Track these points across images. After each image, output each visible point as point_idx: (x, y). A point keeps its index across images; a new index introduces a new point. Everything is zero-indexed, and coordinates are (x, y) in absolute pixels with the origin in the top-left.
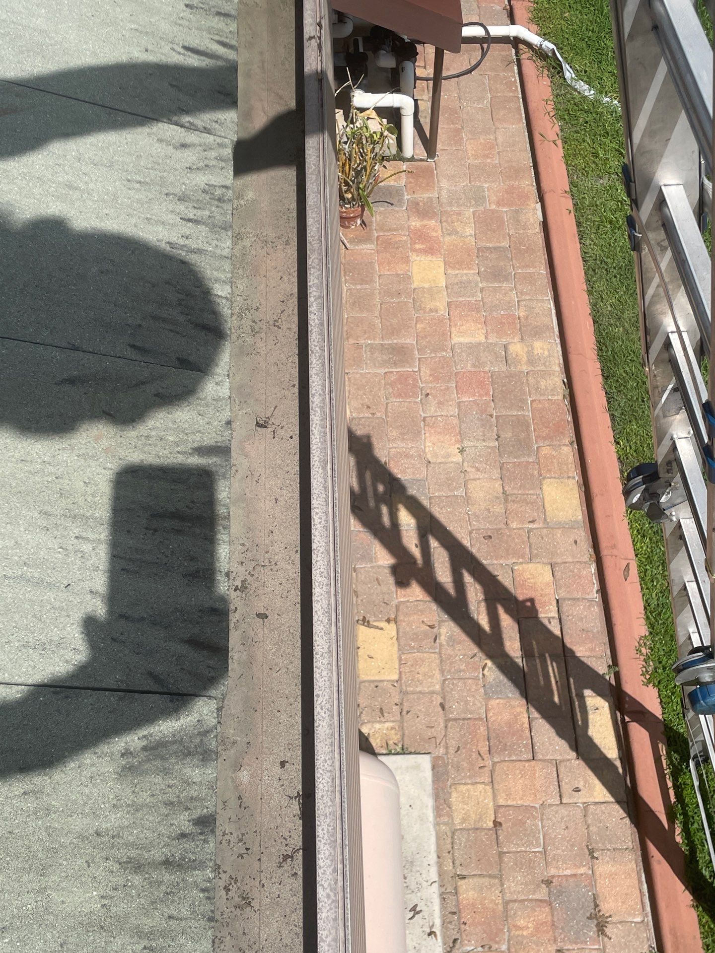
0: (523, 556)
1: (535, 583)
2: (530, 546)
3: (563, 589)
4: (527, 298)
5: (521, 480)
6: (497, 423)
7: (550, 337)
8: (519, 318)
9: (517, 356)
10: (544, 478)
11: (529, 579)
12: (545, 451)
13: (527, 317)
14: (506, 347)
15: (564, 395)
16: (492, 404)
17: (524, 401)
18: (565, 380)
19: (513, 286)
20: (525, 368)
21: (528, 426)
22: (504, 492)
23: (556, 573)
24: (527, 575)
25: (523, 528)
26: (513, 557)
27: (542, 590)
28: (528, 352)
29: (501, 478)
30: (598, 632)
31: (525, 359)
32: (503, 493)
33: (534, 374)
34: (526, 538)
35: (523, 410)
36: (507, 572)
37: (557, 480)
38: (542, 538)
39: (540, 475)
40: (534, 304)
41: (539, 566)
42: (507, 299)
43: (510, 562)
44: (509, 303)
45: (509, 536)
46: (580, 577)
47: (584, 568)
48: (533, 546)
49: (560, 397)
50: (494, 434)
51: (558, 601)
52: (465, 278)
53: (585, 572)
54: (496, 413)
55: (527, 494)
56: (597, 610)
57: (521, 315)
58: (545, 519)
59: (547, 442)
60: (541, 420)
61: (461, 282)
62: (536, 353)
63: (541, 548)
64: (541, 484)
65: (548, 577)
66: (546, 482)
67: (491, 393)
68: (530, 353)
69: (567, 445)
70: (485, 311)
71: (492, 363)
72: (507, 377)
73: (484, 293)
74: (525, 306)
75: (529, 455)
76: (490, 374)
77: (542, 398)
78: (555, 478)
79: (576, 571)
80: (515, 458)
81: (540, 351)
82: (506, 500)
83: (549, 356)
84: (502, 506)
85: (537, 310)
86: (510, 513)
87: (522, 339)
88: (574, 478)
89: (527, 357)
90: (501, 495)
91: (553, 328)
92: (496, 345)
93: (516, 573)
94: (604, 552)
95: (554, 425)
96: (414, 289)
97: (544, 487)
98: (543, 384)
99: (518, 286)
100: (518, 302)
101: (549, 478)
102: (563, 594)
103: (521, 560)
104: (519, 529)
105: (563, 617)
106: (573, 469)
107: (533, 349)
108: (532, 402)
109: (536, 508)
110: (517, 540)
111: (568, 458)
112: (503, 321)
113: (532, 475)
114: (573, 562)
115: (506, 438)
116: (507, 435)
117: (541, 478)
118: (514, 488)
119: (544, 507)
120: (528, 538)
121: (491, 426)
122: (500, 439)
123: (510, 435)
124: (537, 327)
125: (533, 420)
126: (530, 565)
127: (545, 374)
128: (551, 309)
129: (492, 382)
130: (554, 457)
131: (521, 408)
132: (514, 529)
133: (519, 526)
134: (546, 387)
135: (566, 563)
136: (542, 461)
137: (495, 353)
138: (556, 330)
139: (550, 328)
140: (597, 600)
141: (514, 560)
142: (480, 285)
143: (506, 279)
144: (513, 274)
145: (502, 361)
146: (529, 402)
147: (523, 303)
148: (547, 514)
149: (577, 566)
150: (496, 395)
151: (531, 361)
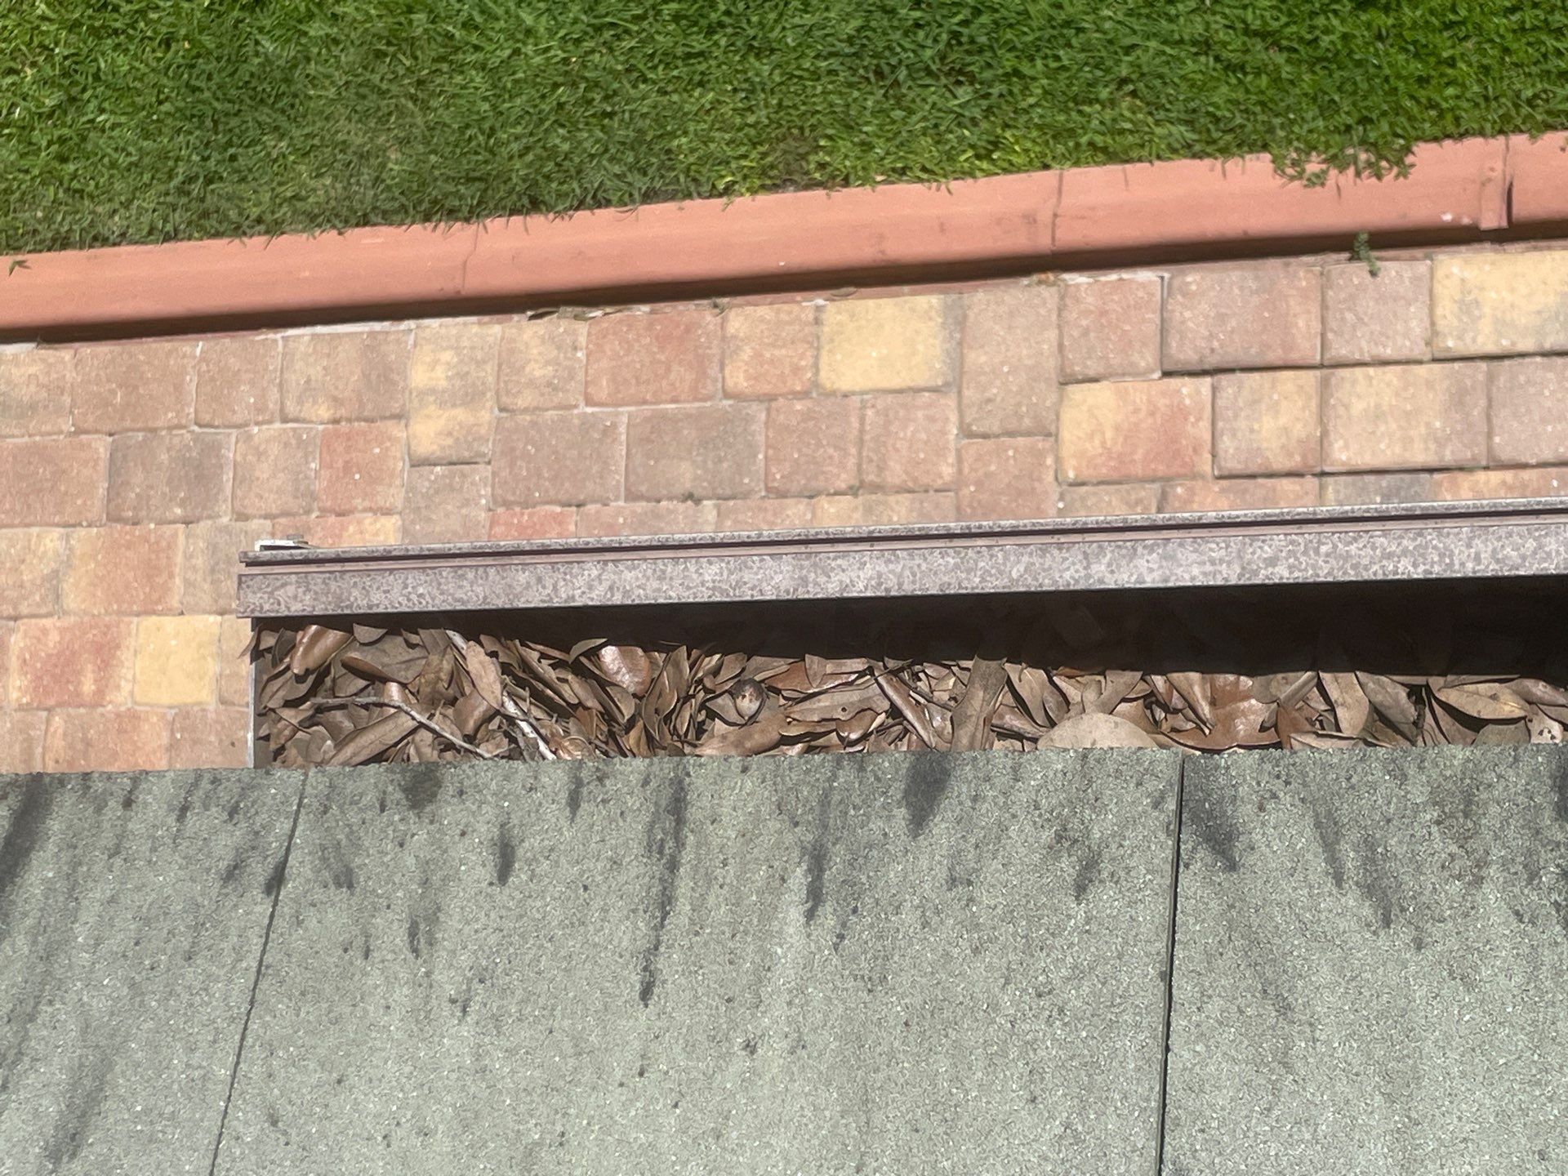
1: (1117, 428)
2: (1011, 434)
3: (1136, 357)
4: (274, 395)
5: (819, 445)
7: (398, 341)
8: (336, 421)
9: (450, 434)
10: (816, 384)
11: (1103, 443)
12: (737, 378)
13: (335, 399)
14: (418, 463)
15: (576, 317)
16: (591, 508)
17: (587, 423)
18: (530, 313)
20: (486, 415)
21: (663, 416)
22: (853, 491)
23: (1092, 373)
24: (1094, 447)
25: (958, 451)
26: (1040, 480)
27: (1136, 411)
28: (442, 404)
29: (811, 497)
31: (461, 414)
32: (855, 495)
33: (508, 393)
34: (990, 444)
35: (614, 426)
36: (1083, 499)
37: (824, 353)
38: (989, 401)
39: (804, 395)
40: (295, 379)
41: (1071, 413)
42: (275, 449)
43: (1054, 491)
44: (286, 445)
45: (979, 484)
46: (1103, 313)
47: (1078, 301)
48: (1012, 425)
49: (582, 328)
50: (681, 507)
51: (1167, 374)
53: (1090, 300)
54: (617, 499)
55: (862, 431)
56: (1194, 277)
58: (934, 390)
59: (713, 371)
63: (1019, 404)
64: (833, 393)
66: (827, 379)
67: (558, 509)
69: (724, 321)
70: (308, 512)
71: (466, 503)
72: (512, 464)
73: (250, 511)
75: (748, 420)
76: (500, 510)
78: (817, 358)
79: (1084, 323)
80: (755, 456)
81: (440, 372)
82: (877, 488)
83: (457, 349)
84: (892, 499)
85: (316, 372)
86: (915, 480)
87: (398, 417)
88: (819, 309)
89: (454, 406)
90: (860, 498)
91: (371, 334)
92: (411, 488)
93: (1087, 473)
94: (1042, 242)
95: (662, 348)
96: (223, 701)
97: (845, 385)
98: (538, 371)
99: (238, 418)
100: (285, 420)
101: (817, 372)
102: (1146, 358)
103: (1049, 461)
104: (960, 460)
105: (1212, 361)
106: (795, 308)
107: (433, 391)
108: (589, 402)
109: (902, 413)
110: (993, 468)
111: (762, 320)
112: (340, 464)
114: (1059, 327)
115: (696, 478)
116: (686, 474)
117: (813, 390)
118: (842, 465)
119: (900, 391)
120: (985, 436)
121: (657, 516)
122: (697, 493)
123: (685, 466)
124: (366, 376)
125: (645, 402)
126: (1066, 434)
127: (507, 361)
128: (313, 335)
129: (525, 505)
130: (758, 355)
131: (609, 432)
132: (960, 471)
133: (951, 459)
134: (548, 363)
135: (1061, 346)
136: (766, 388)
137: (437, 492)
138: (377, 326)
139: (372, 344)
140: (1167, 275)
141: (1049, 477)
144: (196, 429)
146: (589, 410)
147: (291, 408)
148: (921, 381)
149: (1072, 315)
150: (563, 497)
151: (470, 396)
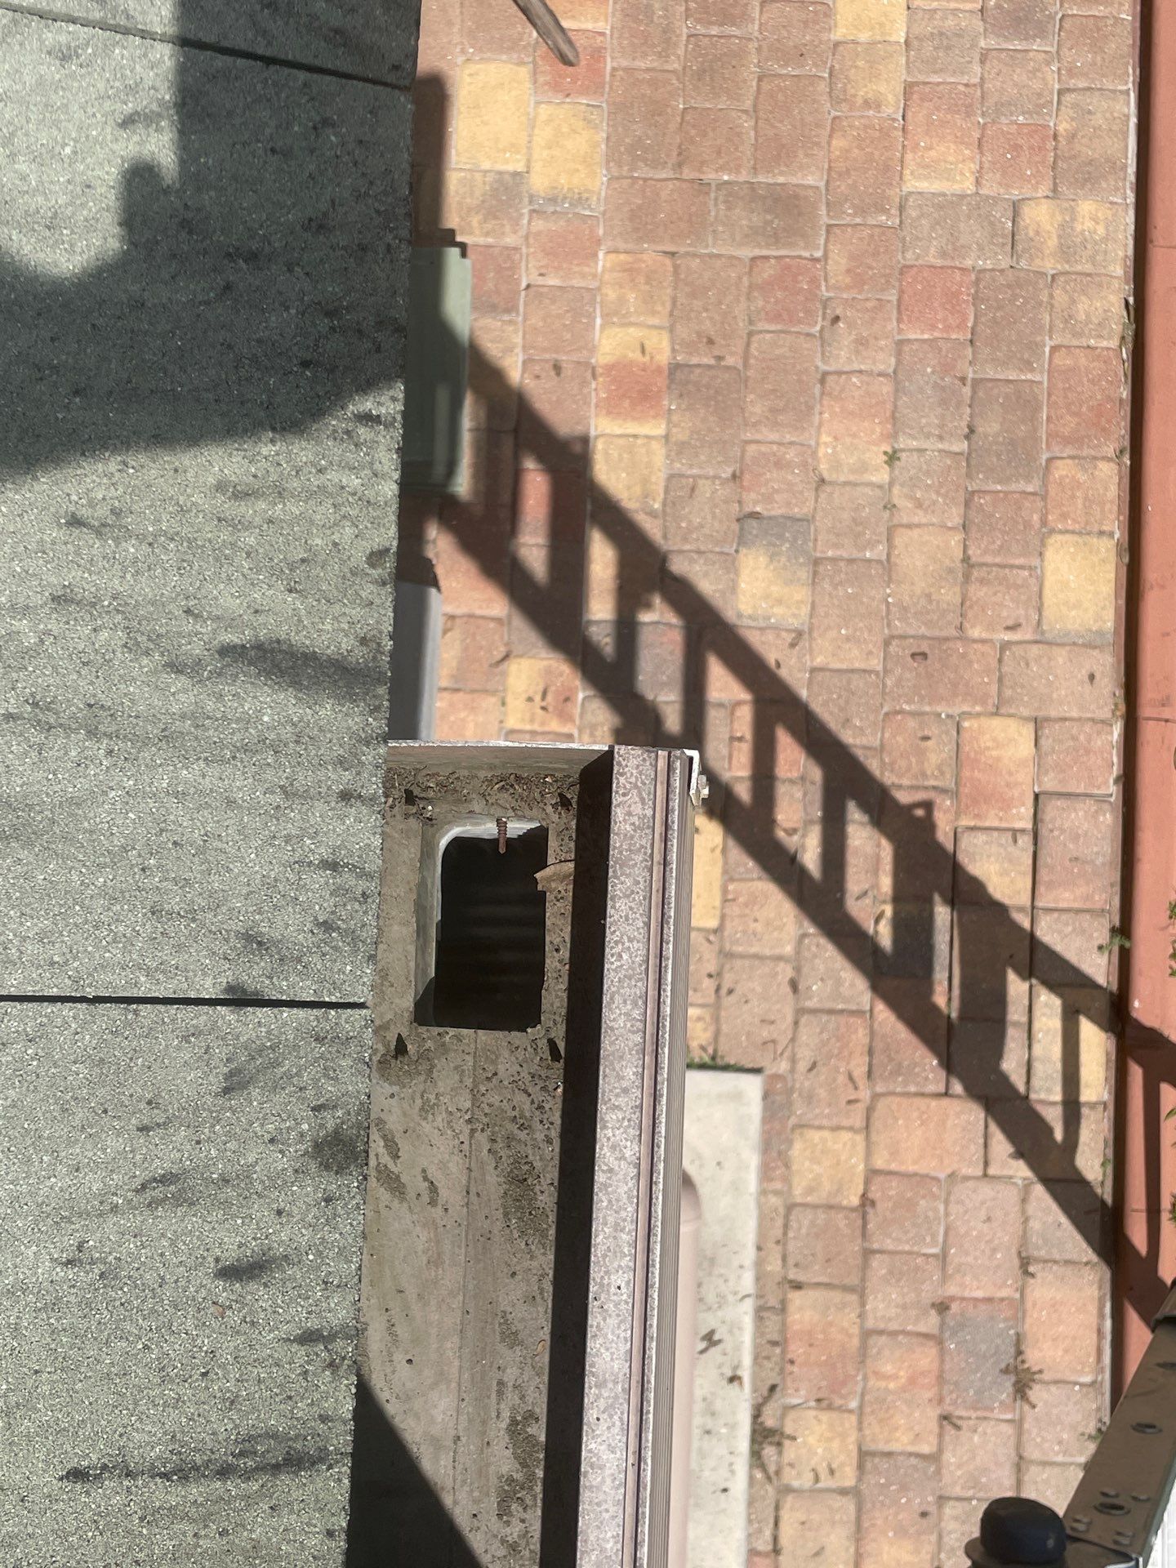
0: (984, 703)
1: (998, 759)
2: (1000, 680)
3: (1052, 775)
4: (1082, 84)
5: (1004, 533)
6: (972, 398)
7: (1117, 189)
8: (1055, 137)
9: (1037, 233)
10: (1052, 531)
11: (988, 748)
12: (1063, 470)
13: (1074, 136)
14: (1016, 209)
15: (1123, 338)
16: (969, 351)
17: (1035, 347)
18: (1131, 300)
19: (1054, 50)
20: (1050, 266)
21: (1037, 409)
22: (966, 559)
23: (1043, 742)
24: (986, 741)
25: (991, 641)
26: (964, 700)
27: (1010, 774)
28: (1062, 226)
29: (964, 527)
30: (1103, 864)
31: (1053, 243)
32: (963, 561)
33: (1066, 282)
34: (994, 664)
35: (1032, 370)
36: (947, 733)
37: (1076, 538)
38: (1027, 664)
39: (1044, 522)
40: (1094, 102)
41: (1012, 726)
42: (1036, 85)
43: (955, 711)
44: (1040, 95)
45: (964, 656)
46: (1088, 752)
47: (1099, 733)
48: (1007, 682)
49: (1114, 343)
50: (964, 424)
51: (1037, 797)
52: (950, 22)
53: (1099, 743)
54: (975, 372)
55: (1012, 567)
56: (1109, 820)
57: (1063, 127)
58: (1039, 623)
59: (1069, 451)
60: (1066, 397)
61: (941, 34)
62: (1079, 228)
63: (1023, 687)
64: (1043, 544)
65: (1026, 748)
66: (1055, 541)
67: (970, 325)
68: (1065, 229)
69: (1110, 460)
70: (983, 115)
71: (981, 248)
72: (1009, 286)
73: (988, 66)
74: (1075, 106)
75: (1028, 478)
76: (973, 277)
77: (1075, 342)
78: (1073, 532)
79: (1082, 738)
80: (999, 483)
81: (1089, 224)
82: (967, 578)
83: (1106, 239)
84: (957, 589)
85: (1098, 120)
86: (971, 607)
87: (1055, 190)
88: (1111, 535)
89: (1059, 237)
90: (959, 565)
91: (1125, 167)
92: (996, 200)
93: (965, 735)
94: (1146, 710)
95: (1091, 409)
96: (837, 44)
97: (1049, 554)
98: (1083, 306)
99: (1065, 51)
100: (1060, 93)
101: (1061, 532)
102: (1049, 783)
103: (978, 708)
104: (983, 641)
105: (1043, 831)
106: (1113, 516)
107: (1073, 219)
108: (1054, 349)
109: (1023, 598)
110: (976, 666)
111: (1106, 489)
112: (1020, 141)
113: (1028, 525)
114: (1080, 719)
115: (986, 436)
116: (990, 427)
117: (1047, 531)
118: (985, 552)
119: (1040, 597)
120: (1000, 661)
121: (959, 405)
122: (974, 437)
123: (996, 427)
124: (1090, 162)
125: (1049, 395)
126: (996, 722)
127: (1091, 281)
128: (1127, 116)
129: (975, 297)
130: (1079, 485)
131: (1028, 366)
132: (975, 641)
133: (984, 635)
134: (1088, 315)
135: (1065, 719)
136: (1052, 492)
137: (992, 224)
138: (1132, 169)
139: (1118, 168)
140: (1112, 799)
141: (966, 708)
142: (982, 44)
143: (1042, 33)
144: (1060, 15)
145: (1004, 245)
146: (1047, 350)
147: (1069, 98)
148: (1046, 613)
149: (1087, 728)
150: (980, 328)
151: (1066, 251)
